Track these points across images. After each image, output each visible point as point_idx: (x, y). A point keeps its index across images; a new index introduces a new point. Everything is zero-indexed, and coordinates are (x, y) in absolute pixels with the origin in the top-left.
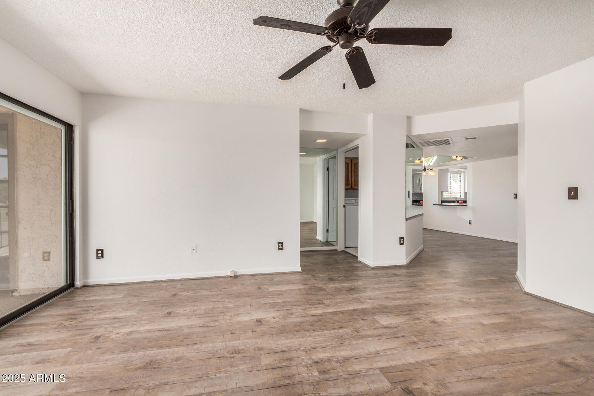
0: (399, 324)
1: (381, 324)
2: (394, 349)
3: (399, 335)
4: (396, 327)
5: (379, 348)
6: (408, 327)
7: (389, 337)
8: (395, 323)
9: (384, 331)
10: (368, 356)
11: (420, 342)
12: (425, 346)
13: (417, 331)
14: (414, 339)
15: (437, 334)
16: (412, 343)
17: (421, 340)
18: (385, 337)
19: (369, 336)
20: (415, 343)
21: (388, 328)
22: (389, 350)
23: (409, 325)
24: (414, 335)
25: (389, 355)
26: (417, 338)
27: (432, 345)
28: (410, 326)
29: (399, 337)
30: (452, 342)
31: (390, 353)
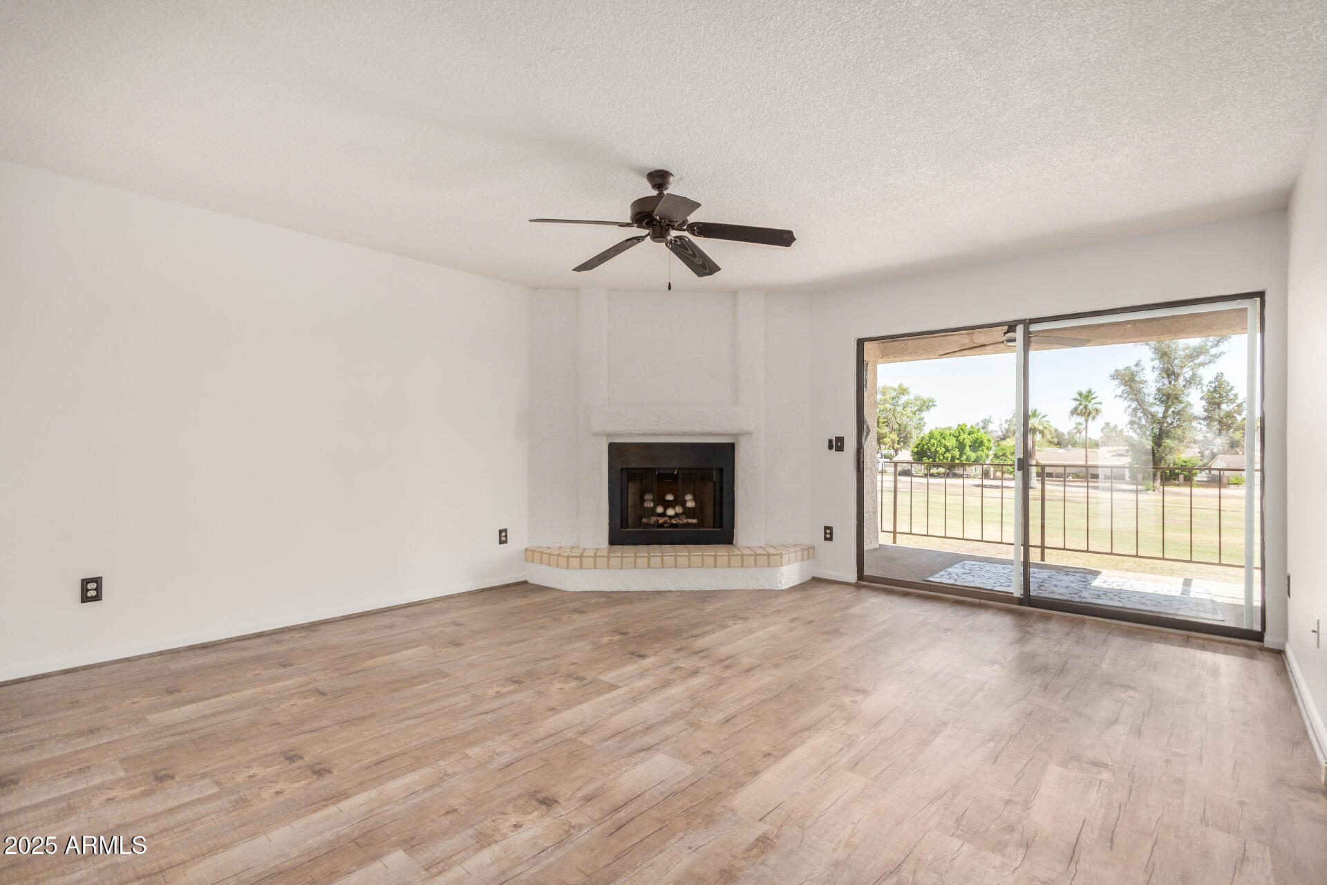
0: (628, 764)
1: (665, 753)
2: (612, 715)
3: (617, 739)
4: (630, 755)
5: (636, 708)
6: (605, 765)
7: (631, 730)
8: (636, 764)
9: (648, 740)
10: (644, 696)
11: (574, 737)
12: (565, 732)
13: (584, 759)
14: (587, 740)
15: (543, 766)
16: (588, 731)
17: (572, 740)
18: (639, 728)
19: (667, 721)
20: (584, 733)
21: (645, 748)
22: (620, 711)
23: (605, 769)
24: (589, 747)
25: (616, 705)
26: (582, 742)
27: (552, 739)
28: (602, 769)
29: (614, 736)
30: (517, 755)
31: (616, 708)
